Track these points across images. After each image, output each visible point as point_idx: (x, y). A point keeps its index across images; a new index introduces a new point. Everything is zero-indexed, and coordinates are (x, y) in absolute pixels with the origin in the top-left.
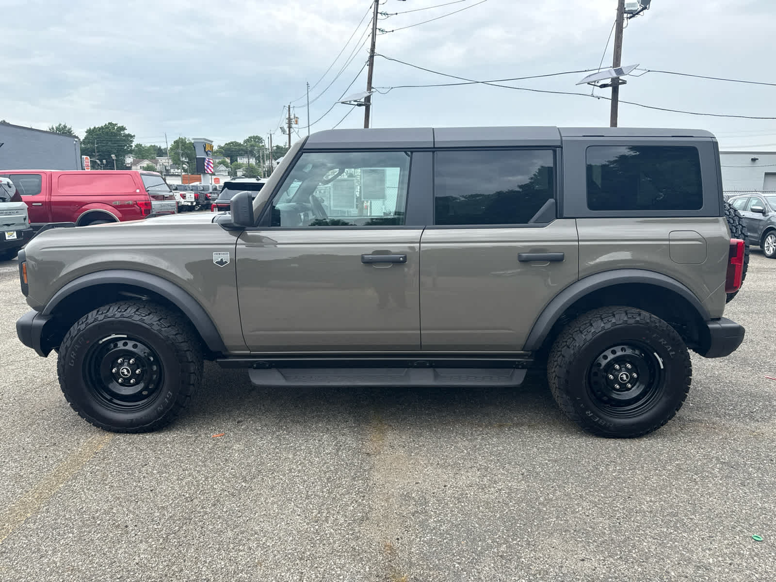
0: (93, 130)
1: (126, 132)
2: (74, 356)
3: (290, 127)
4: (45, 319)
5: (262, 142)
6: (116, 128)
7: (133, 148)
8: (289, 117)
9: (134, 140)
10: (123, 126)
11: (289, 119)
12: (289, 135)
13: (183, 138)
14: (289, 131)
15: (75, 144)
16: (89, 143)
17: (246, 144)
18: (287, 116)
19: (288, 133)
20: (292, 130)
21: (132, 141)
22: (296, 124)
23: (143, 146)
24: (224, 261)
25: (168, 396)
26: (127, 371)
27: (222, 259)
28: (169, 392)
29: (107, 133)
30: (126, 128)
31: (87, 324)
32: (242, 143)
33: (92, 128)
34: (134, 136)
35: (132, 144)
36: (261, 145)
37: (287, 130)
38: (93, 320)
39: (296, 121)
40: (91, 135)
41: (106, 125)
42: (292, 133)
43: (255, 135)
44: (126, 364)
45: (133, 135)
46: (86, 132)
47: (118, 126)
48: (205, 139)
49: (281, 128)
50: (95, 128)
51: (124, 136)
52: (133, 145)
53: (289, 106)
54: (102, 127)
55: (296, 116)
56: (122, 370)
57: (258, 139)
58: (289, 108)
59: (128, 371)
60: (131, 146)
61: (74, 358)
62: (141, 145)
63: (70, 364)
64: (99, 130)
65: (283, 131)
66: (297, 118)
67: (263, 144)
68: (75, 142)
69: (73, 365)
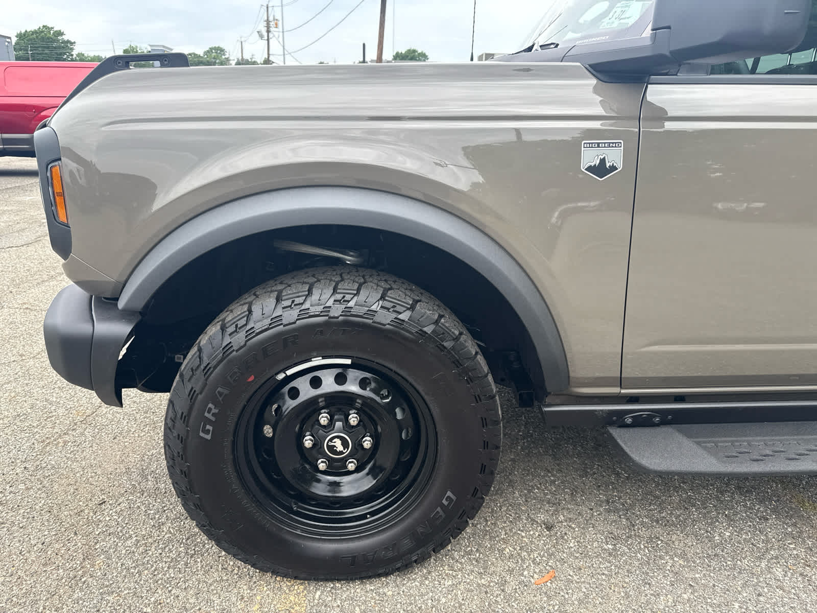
0: (24, 35)
1: (65, 38)
2: (213, 415)
3: (268, 32)
4: (129, 321)
5: (224, 55)
6: (52, 32)
7: (74, 57)
8: (268, 20)
9: (75, 48)
10: (60, 31)
11: (268, 21)
12: (268, 40)
13: (134, 47)
14: (268, 36)
15: (7, 46)
16: (21, 50)
17: (206, 56)
18: (266, 18)
19: (266, 38)
20: (271, 35)
21: (72, 49)
22: (276, 27)
23: (86, 55)
24: (608, 165)
25: (445, 502)
26: (342, 444)
27: (603, 161)
28: (449, 493)
29: (43, 38)
30: (64, 33)
31: (251, 334)
32: (202, 55)
33: (23, 31)
34: (75, 43)
35: (72, 53)
36: (223, 57)
37: (265, 34)
38: (268, 321)
39: (276, 24)
40: (23, 40)
41: (40, 28)
42: (271, 38)
43: (217, 46)
44: (339, 424)
45: (73, 41)
46: (17, 37)
47: (55, 29)
48: (164, 47)
49: (258, 32)
50: (26, 31)
51: (62, 43)
52: (75, 53)
53: (267, 5)
54: (35, 30)
55: (276, 18)
56: (331, 440)
57: (220, 51)
58: (267, 8)
59: (345, 444)
60: (72, 55)
61: (213, 419)
62: (83, 55)
63: (202, 434)
64: (32, 34)
65: (261, 36)
66: (277, 20)
67: (226, 56)
68: (6, 43)
69: (208, 437)
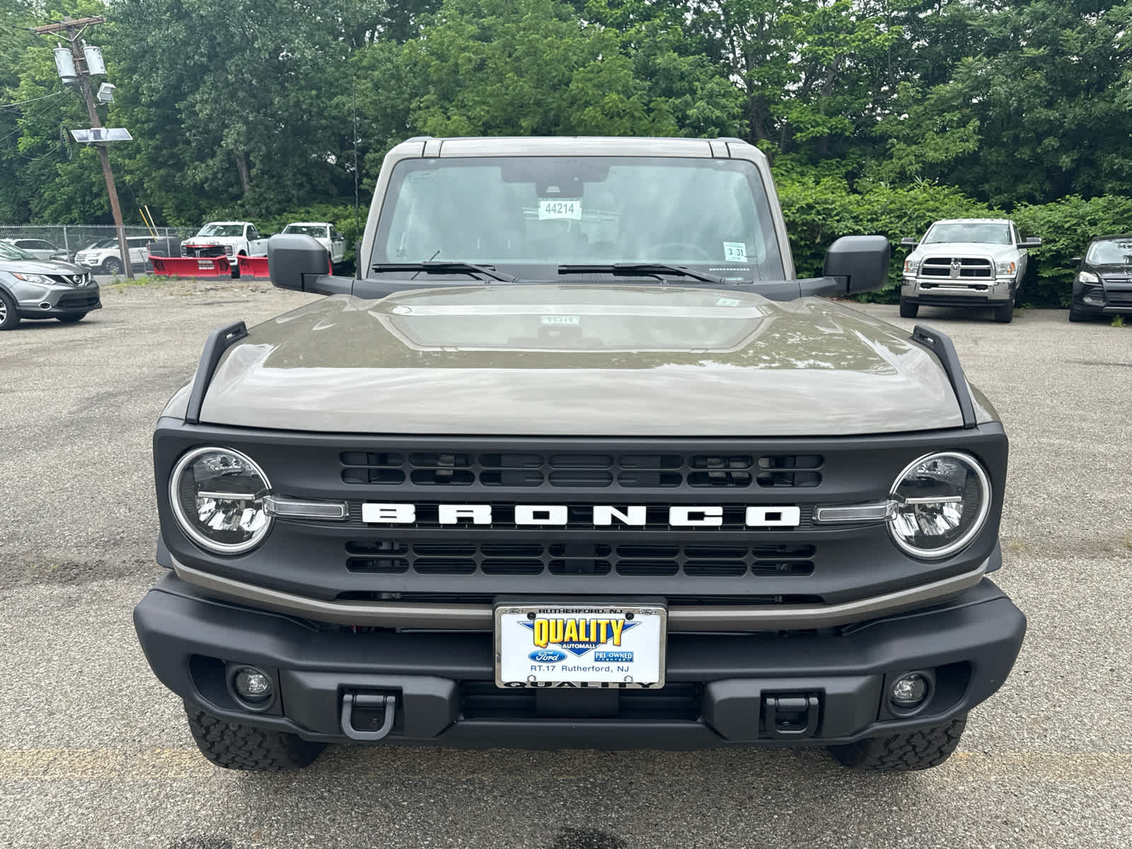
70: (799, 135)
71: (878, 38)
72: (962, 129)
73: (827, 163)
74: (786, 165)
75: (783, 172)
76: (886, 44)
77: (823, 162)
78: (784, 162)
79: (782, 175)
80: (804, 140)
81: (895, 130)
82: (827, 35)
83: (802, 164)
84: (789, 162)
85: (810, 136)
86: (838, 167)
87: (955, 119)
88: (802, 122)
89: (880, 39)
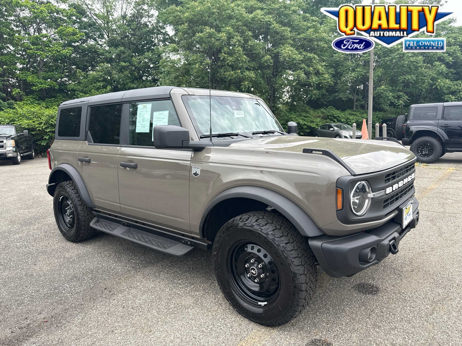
70: (34, 88)
71: (64, 51)
72: (105, 89)
73: (49, 100)
74: (30, 100)
75: (30, 103)
76: (68, 54)
77: (47, 99)
78: (29, 99)
79: (30, 104)
80: (37, 90)
81: (77, 88)
82: (40, 47)
83: (38, 100)
84: (31, 99)
85: (40, 88)
86: (54, 102)
87: (102, 85)
88: (35, 82)
89: (65, 52)
